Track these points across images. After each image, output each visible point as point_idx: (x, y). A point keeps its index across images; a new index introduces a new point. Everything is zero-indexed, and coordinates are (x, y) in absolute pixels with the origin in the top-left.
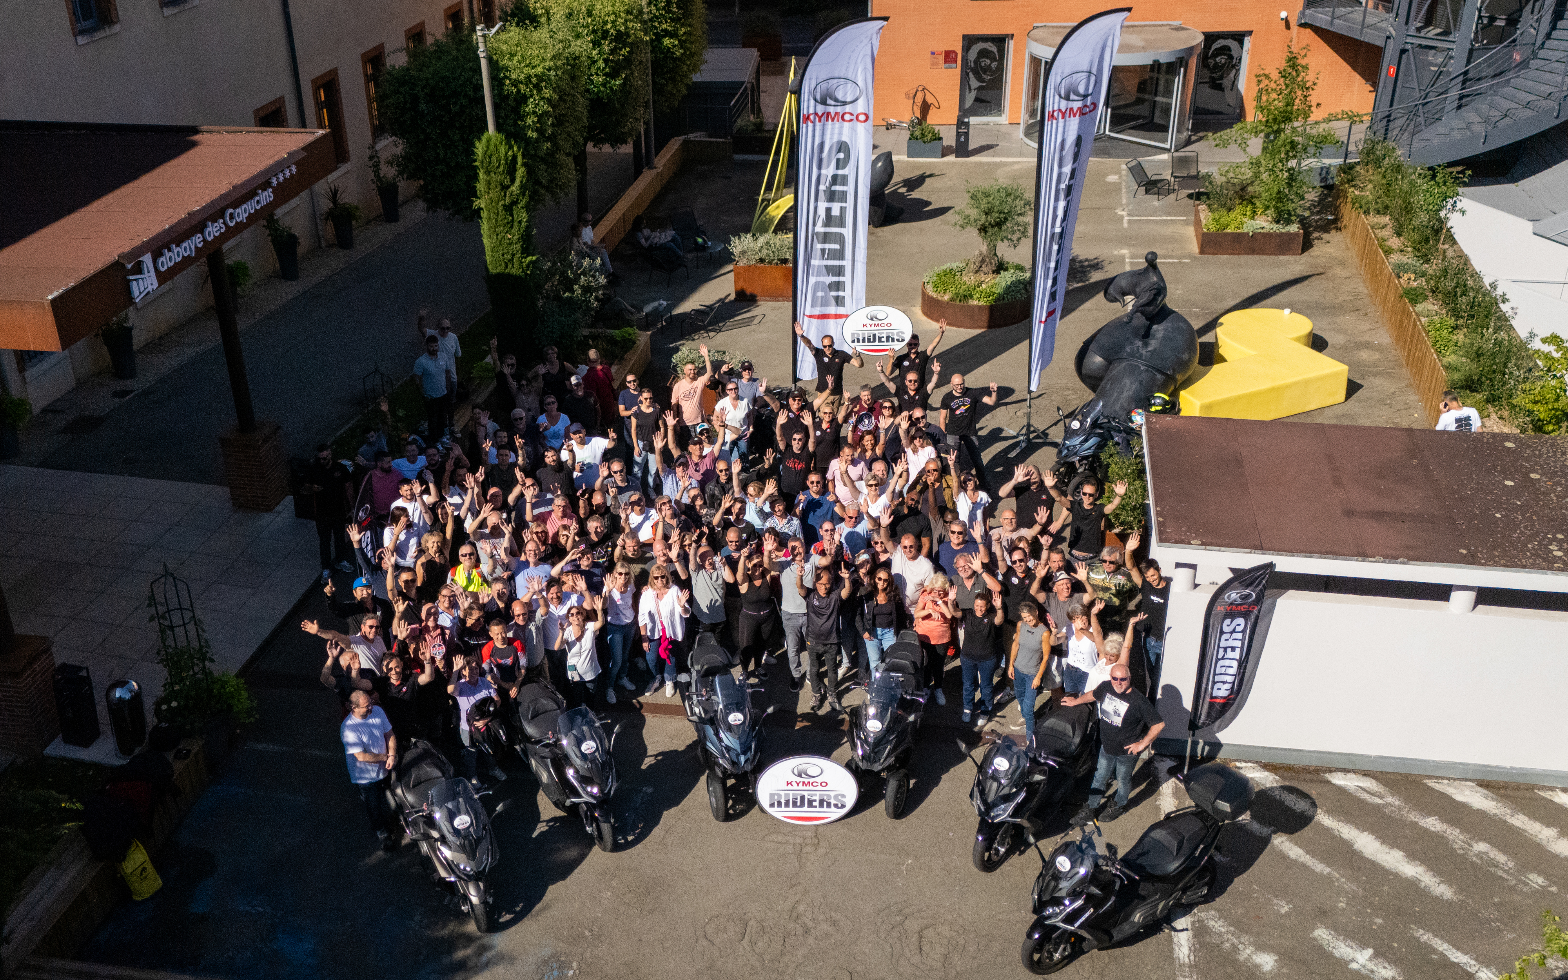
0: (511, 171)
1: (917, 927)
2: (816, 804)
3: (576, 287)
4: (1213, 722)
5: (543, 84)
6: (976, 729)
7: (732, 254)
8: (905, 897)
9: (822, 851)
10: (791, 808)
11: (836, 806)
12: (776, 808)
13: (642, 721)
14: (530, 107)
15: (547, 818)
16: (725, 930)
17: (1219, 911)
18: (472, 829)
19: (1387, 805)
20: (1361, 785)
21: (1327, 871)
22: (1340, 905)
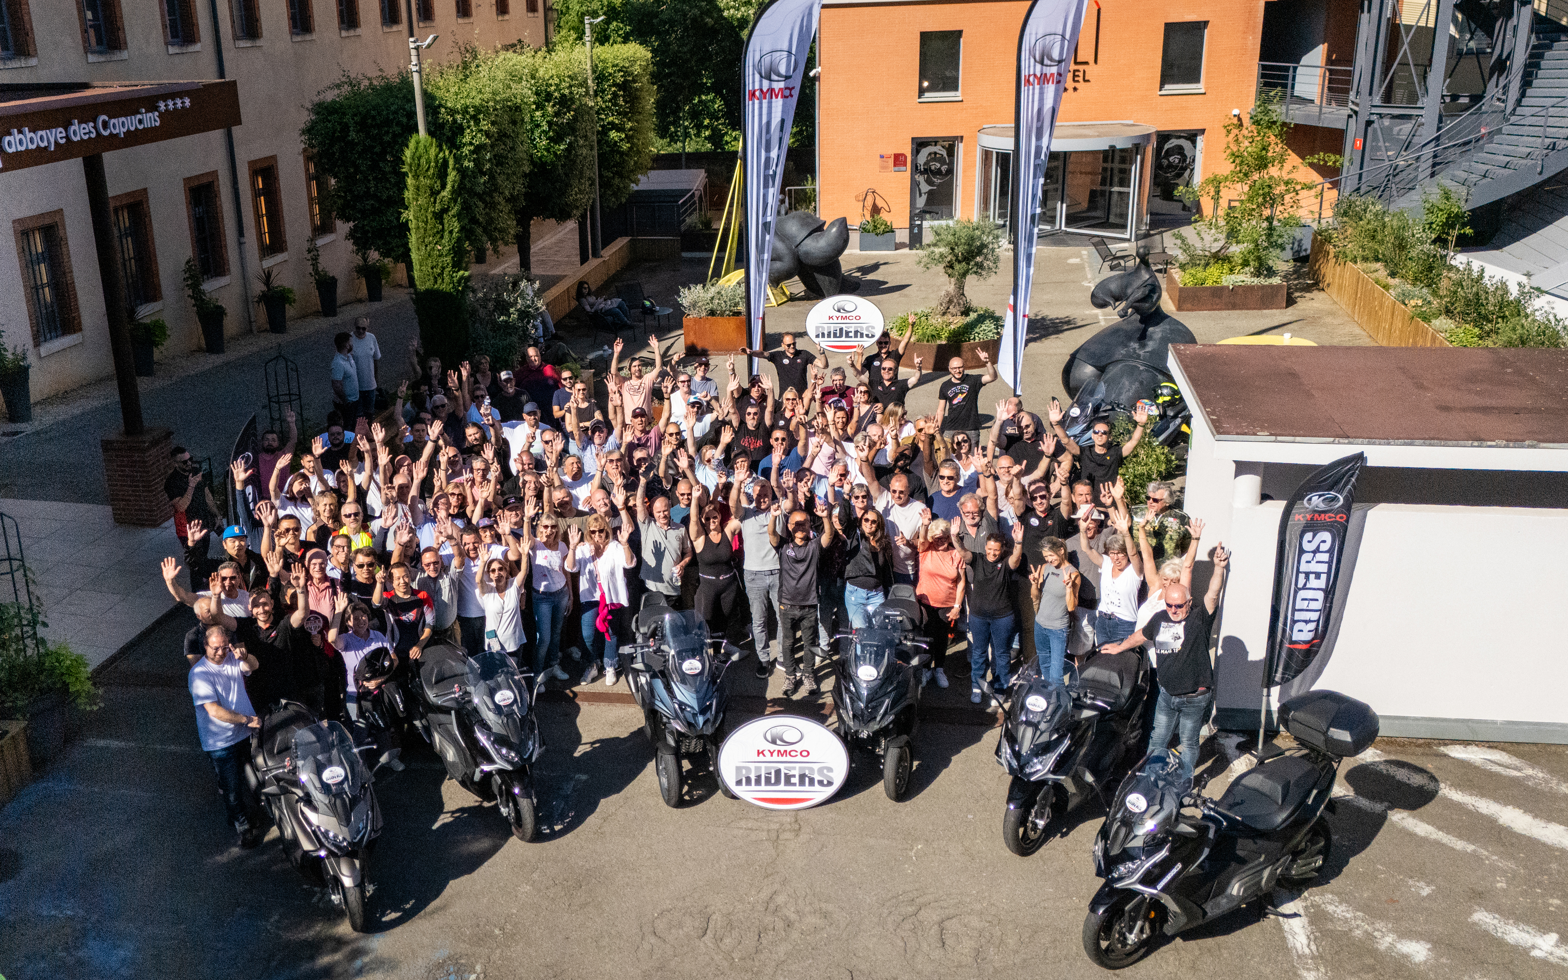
0: (442, 173)
1: (936, 918)
2: (795, 780)
3: (512, 310)
4: (1293, 677)
5: (481, 116)
6: (989, 710)
7: (681, 305)
8: (917, 885)
9: (803, 837)
10: (763, 787)
11: (821, 783)
12: (744, 787)
13: (577, 709)
14: (467, 139)
15: (453, 809)
16: (680, 925)
17: (1338, 894)
18: (346, 786)
19: (1529, 777)
20: (1489, 757)
21: (1470, 848)
22: (1499, 885)
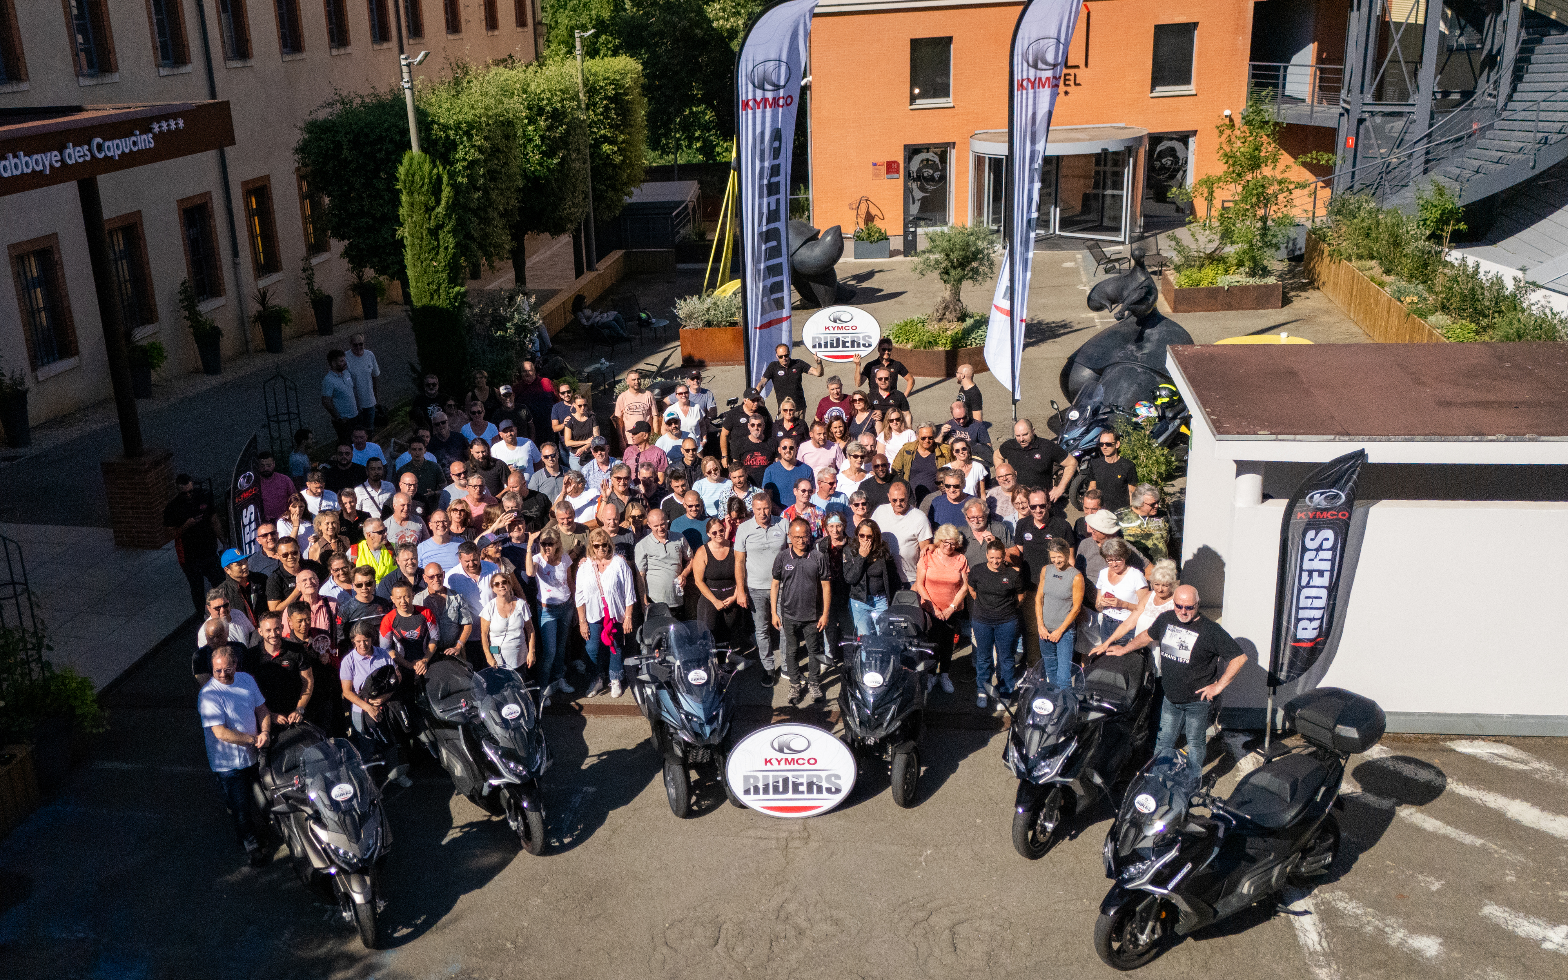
0: (436, 189)
1: (947, 923)
2: (803, 788)
3: (508, 325)
4: (1299, 675)
5: (474, 132)
6: (995, 715)
7: (677, 316)
8: (927, 891)
9: (813, 845)
10: (771, 796)
11: (829, 790)
12: (752, 796)
13: (583, 722)
14: (460, 155)
15: (462, 824)
16: (692, 936)
17: (1348, 891)
18: (355, 802)
19: (1535, 771)
20: (1496, 751)
21: (1479, 842)
22: (1508, 878)
